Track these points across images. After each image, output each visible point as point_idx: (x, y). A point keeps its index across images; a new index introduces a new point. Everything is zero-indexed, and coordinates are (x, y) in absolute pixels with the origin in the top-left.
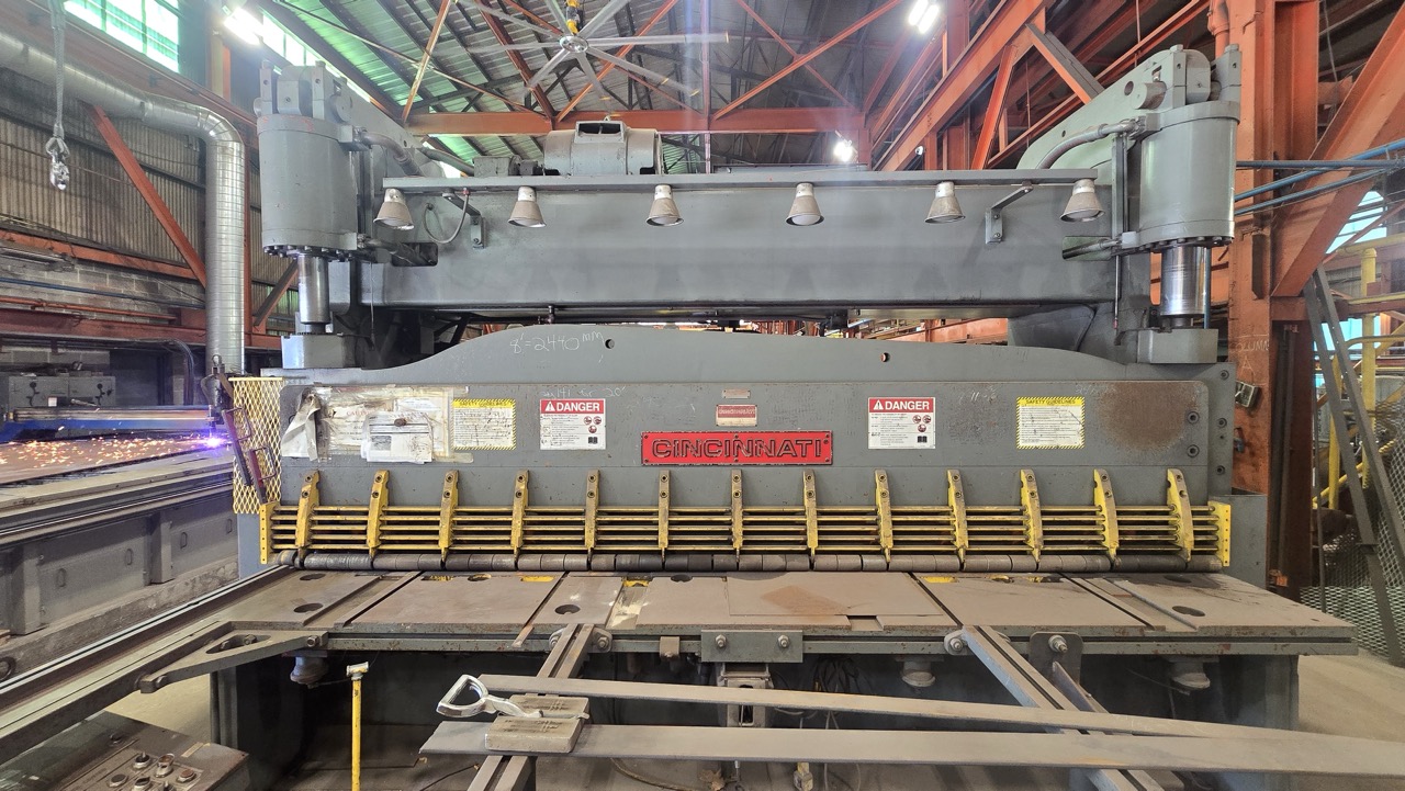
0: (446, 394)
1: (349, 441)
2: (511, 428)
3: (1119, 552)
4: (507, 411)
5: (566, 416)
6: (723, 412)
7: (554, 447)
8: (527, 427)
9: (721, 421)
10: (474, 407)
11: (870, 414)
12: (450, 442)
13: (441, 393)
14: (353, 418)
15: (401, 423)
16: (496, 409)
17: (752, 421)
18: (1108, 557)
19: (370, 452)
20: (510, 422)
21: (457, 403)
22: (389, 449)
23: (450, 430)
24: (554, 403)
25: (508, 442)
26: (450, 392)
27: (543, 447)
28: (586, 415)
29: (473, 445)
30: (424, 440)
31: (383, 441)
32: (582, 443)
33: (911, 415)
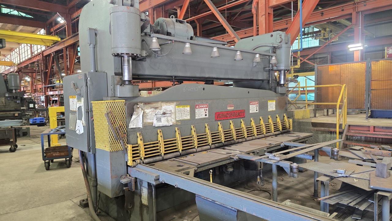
0: (174, 104)
1: (149, 121)
2: (189, 113)
3: (282, 130)
4: (188, 108)
5: (201, 109)
6: (229, 106)
7: (198, 118)
8: (193, 113)
9: (228, 108)
10: (181, 108)
11: (250, 105)
12: (176, 118)
13: (173, 104)
14: (151, 113)
15: (164, 113)
16: (186, 108)
17: (233, 108)
18: (280, 131)
19: (156, 124)
20: (189, 112)
21: (177, 107)
22: (161, 122)
23: (175, 115)
24: (198, 106)
25: (188, 117)
26: (175, 103)
27: (196, 118)
28: (204, 108)
29: (181, 119)
30: (169, 118)
31: (159, 120)
32: (204, 116)
33: (255, 105)
